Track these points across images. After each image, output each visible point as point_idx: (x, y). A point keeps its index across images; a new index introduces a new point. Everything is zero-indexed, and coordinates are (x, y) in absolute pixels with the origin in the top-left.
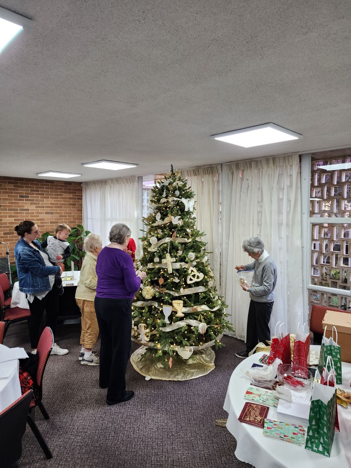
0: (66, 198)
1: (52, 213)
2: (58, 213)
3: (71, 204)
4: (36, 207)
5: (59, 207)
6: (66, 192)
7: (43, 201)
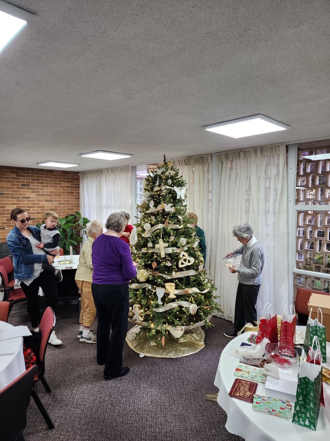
0: (65, 187)
1: (52, 201)
2: (57, 201)
3: (69, 193)
4: (37, 195)
5: (58, 195)
6: (65, 181)
7: (43, 189)
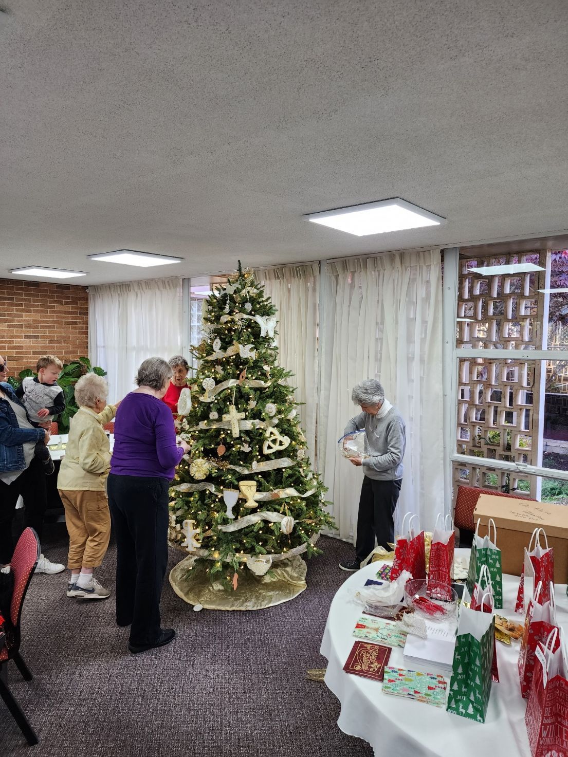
0: (61, 312)
1: (37, 337)
2: (48, 337)
3: (69, 323)
4: (9, 326)
5: (49, 327)
6: (61, 303)
7: (21, 316)
